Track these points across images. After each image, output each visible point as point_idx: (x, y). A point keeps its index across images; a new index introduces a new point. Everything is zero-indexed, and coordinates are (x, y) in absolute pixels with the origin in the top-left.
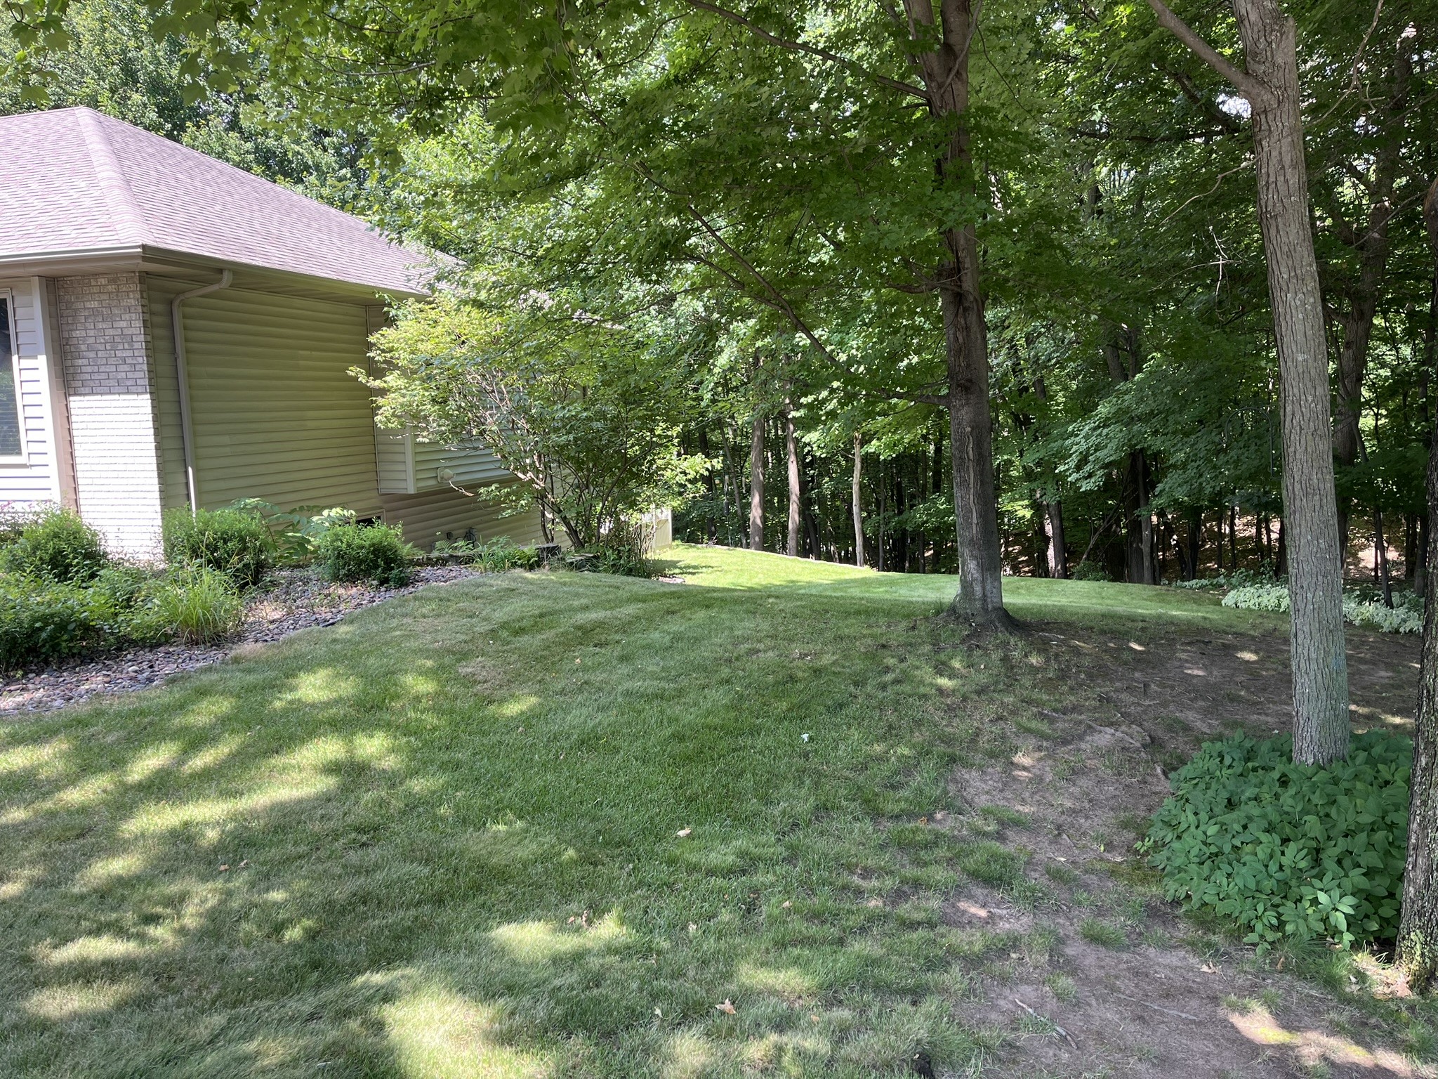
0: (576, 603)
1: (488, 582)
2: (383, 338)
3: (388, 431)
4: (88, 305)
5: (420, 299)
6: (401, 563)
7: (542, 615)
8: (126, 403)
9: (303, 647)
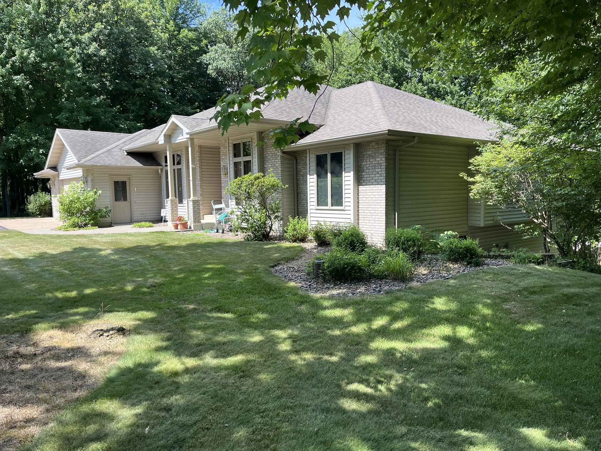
0: (563, 283)
1: (517, 268)
2: (476, 160)
3: (475, 200)
4: (368, 153)
5: (493, 143)
6: (477, 256)
7: (544, 287)
8: (377, 188)
9: (435, 287)
